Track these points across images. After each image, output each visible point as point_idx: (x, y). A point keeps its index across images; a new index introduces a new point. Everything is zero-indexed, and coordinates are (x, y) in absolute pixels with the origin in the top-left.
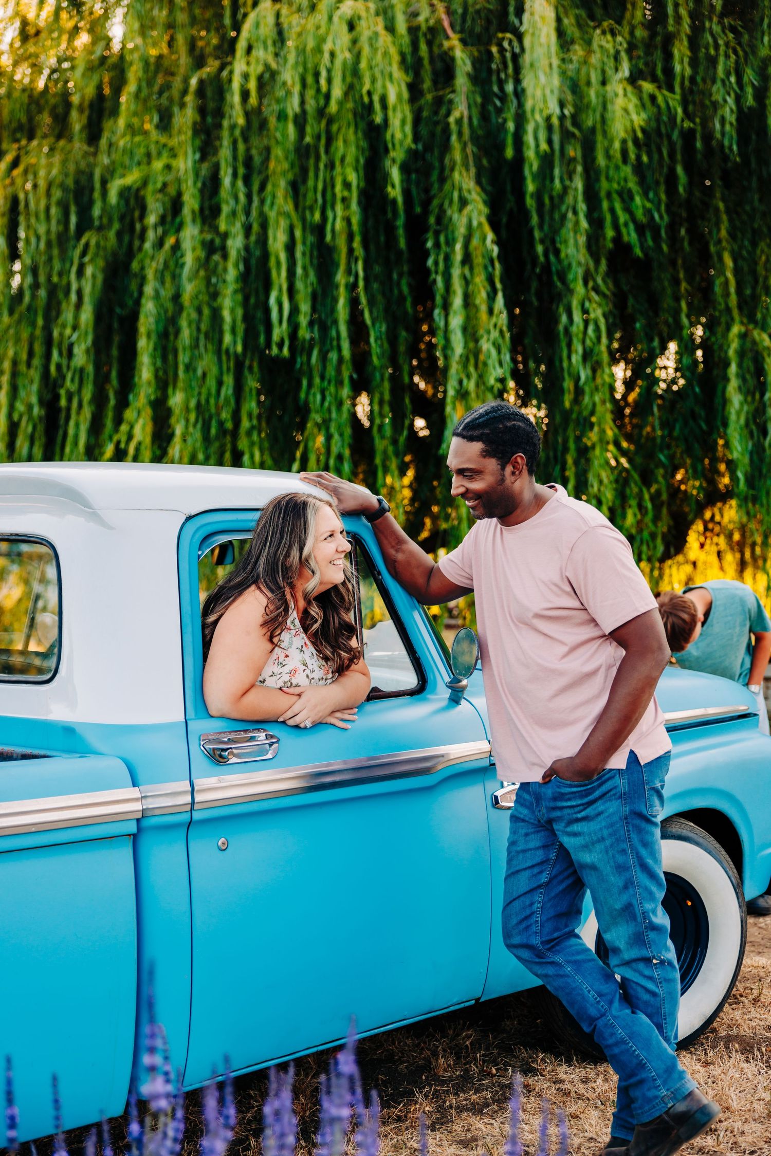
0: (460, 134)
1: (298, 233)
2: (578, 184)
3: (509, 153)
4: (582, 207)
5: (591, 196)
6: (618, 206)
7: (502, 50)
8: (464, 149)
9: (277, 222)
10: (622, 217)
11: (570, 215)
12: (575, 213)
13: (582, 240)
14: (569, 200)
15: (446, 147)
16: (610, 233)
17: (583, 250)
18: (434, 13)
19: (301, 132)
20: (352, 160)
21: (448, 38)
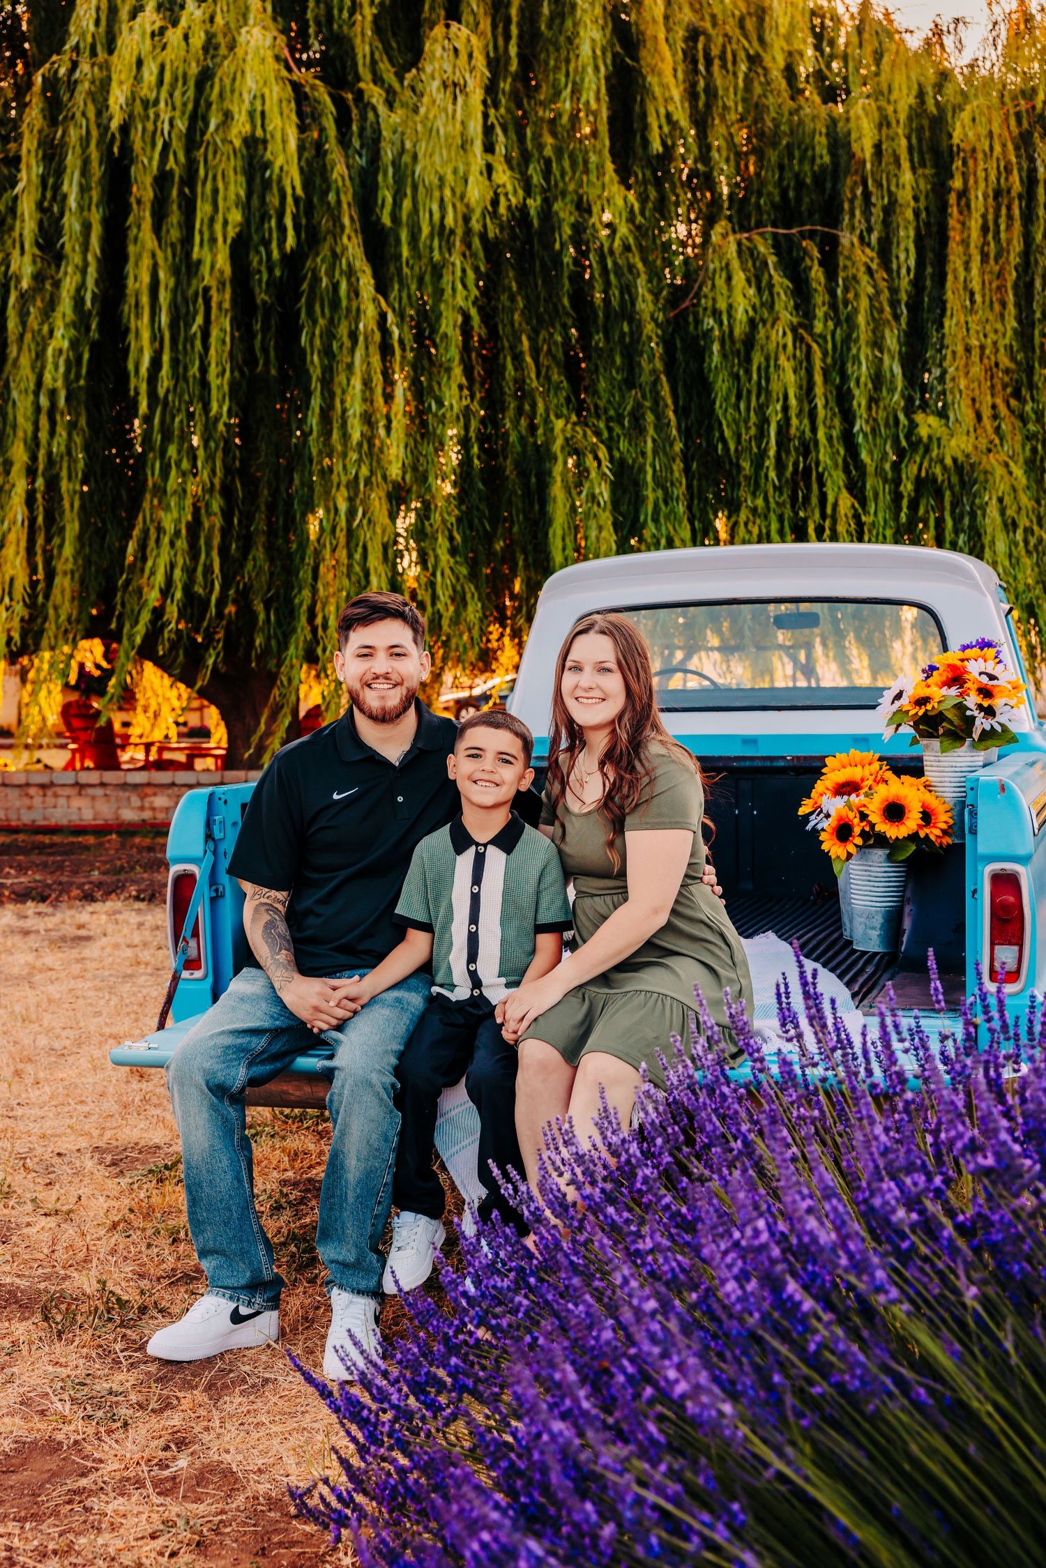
1: (162, 276)
3: (387, 220)
18: (276, 38)
19: (164, 161)
20: (232, 198)
21: (293, 72)
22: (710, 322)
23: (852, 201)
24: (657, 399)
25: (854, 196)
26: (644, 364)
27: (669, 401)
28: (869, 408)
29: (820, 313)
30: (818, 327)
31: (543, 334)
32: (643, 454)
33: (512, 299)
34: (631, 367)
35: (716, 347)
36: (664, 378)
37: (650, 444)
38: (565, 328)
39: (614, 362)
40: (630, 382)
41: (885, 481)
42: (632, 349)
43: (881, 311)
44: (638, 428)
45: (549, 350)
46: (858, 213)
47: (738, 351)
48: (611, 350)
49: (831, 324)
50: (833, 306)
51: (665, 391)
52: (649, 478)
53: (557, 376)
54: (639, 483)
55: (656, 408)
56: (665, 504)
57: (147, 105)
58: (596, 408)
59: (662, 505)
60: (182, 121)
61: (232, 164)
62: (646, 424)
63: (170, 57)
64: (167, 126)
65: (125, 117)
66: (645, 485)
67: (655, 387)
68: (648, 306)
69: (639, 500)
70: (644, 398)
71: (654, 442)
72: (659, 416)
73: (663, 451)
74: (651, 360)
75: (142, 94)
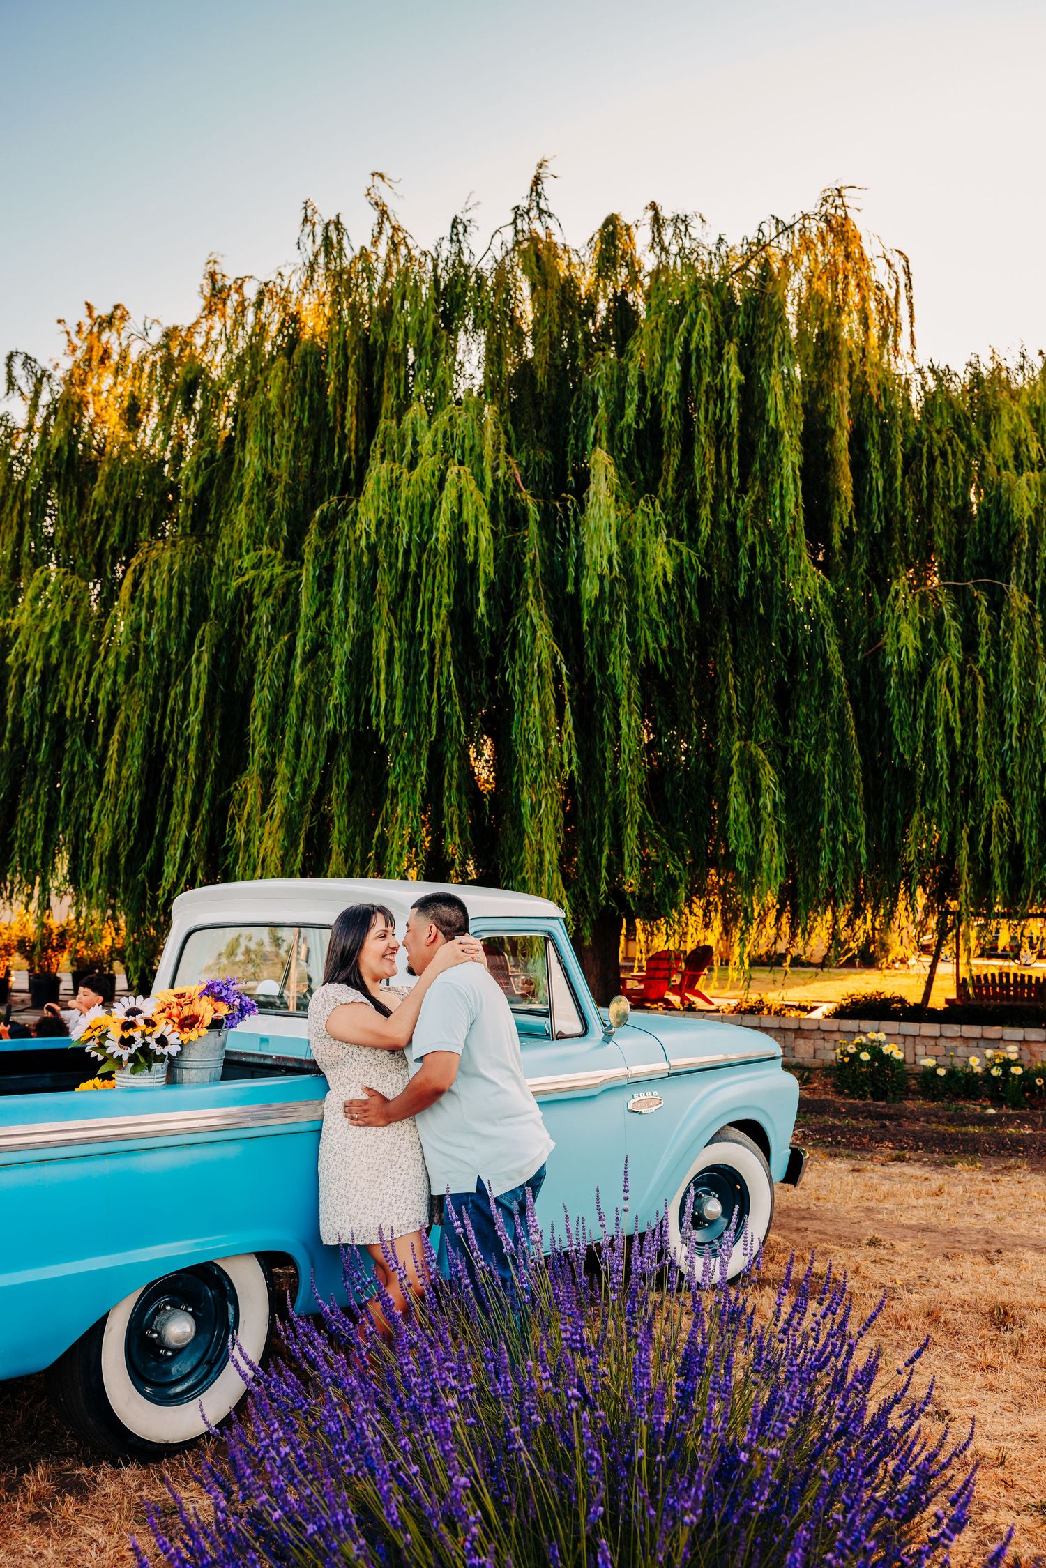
0: (533, 571)
1: (396, 644)
2: (623, 618)
3: (569, 588)
4: (625, 635)
5: (632, 630)
6: (649, 635)
7: (565, 509)
8: (536, 584)
9: (379, 633)
11: (617, 643)
12: (621, 642)
13: (626, 664)
14: (617, 631)
15: (520, 580)
16: (642, 656)
17: (626, 672)
18: (510, 470)
19: (407, 563)
20: (446, 586)
21: (521, 491)
22: (890, 659)
23: (1019, 555)
24: (843, 720)
25: (1021, 552)
26: (835, 694)
27: (852, 724)
28: (1020, 726)
29: (983, 650)
30: (982, 660)
31: (760, 672)
32: (823, 764)
33: (726, 645)
34: (826, 694)
35: (894, 680)
36: (849, 704)
37: (827, 758)
39: (813, 690)
40: (824, 707)
41: (1033, 788)
42: (827, 679)
43: (1035, 647)
44: (821, 745)
45: (764, 684)
46: (1023, 564)
47: (915, 682)
48: (812, 683)
49: (992, 658)
50: (995, 643)
51: (850, 716)
52: (826, 785)
53: (768, 705)
54: (819, 790)
55: (841, 729)
56: (845, 807)
57: (390, 526)
58: (796, 728)
59: (840, 808)
60: (419, 535)
61: (446, 563)
62: (828, 741)
63: (405, 493)
64: (405, 540)
65: (373, 536)
66: (823, 791)
67: (841, 712)
68: (833, 649)
69: (819, 804)
70: (832, 720)
71: (834, 757)
72: (844, 735)
73: (845, 763)
74: (840, 690)
75: (386, 519)
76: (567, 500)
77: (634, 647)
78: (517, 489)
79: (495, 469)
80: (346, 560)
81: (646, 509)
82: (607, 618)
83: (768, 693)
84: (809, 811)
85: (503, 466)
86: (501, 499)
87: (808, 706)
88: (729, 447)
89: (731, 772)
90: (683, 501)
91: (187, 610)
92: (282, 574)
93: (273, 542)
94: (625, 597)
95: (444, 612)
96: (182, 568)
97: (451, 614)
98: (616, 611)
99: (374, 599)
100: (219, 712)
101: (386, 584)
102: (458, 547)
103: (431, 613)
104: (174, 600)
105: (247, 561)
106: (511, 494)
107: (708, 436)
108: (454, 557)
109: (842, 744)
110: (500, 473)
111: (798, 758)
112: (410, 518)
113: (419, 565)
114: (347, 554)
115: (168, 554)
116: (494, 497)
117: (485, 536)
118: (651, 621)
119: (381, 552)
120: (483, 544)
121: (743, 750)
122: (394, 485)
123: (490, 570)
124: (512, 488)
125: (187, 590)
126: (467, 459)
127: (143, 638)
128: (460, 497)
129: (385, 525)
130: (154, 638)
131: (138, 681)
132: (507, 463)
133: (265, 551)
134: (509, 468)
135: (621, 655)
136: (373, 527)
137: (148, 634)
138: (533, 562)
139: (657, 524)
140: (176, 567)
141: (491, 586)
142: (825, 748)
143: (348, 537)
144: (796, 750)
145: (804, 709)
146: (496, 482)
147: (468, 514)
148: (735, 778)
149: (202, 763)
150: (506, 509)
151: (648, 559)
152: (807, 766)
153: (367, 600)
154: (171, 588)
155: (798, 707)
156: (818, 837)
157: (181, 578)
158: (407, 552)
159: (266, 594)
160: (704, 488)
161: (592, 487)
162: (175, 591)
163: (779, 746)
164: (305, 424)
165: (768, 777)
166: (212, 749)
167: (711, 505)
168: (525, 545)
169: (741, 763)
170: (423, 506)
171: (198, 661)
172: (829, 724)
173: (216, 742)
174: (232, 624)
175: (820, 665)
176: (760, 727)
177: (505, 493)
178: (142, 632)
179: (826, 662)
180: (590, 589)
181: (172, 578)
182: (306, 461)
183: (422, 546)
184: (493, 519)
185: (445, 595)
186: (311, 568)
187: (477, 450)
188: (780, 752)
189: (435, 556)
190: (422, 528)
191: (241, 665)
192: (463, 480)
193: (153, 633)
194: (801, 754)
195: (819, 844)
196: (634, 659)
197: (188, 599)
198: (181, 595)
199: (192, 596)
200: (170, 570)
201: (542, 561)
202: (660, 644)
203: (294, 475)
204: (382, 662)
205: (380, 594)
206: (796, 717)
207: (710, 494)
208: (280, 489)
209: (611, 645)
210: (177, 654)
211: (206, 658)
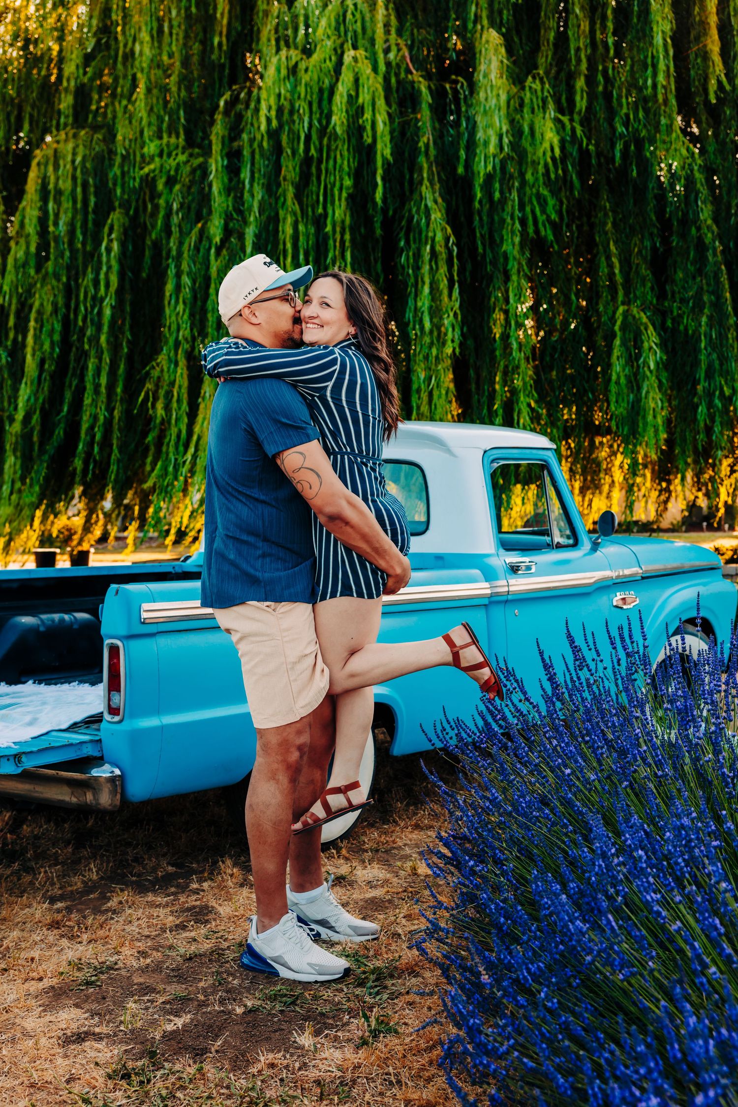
0: (427, 155)
1: (301, 228)
2: (515, 195)
3: (461, 170)
4: (517, 212)
5: (521, 206)
6: (537, 208)
7: (455, 91)
8: (430, 167)
9: (285, 218)
10: (541, 218)
11: (509, 220)
12: (512, 218)
13: (517, 240)
14: (508, 208)
15: (415, 165)
16: (531, 230)
17: (517, 248)
18: (399, 53)
19: (307, 149)
20: (346, 168)
21: (411, 73)
24: (718, 282)
26: (710, 258)
27: (727, 286)
31: (636, 240)
32: (700, 325)
33: (606, 215)
34: (701, 258)
36: (723, 267)
37: (704, 320)
38: (651, 234)
39: (689, 257)
40: (700, 271)
42: (701, 246)
44: (698, 308)
45: (640, 252)
48: (688, 248)
51: (724, 278)
52: (703, 345)
53: (645, 271)
54: (697, 351)
55: (717, 293)
56: (721, 365)
57: (292, 112)
58: (673, 293)
59: (717, 364)
60: (320, 122)
61: (346, 146)
62: (704, 303)
63: (305, 78)
64: (306, 125)
65: (275, 123)
66: (700, 351)
67: (717, 275)
68: (706, 214)
69: (696, 363)
70: (708, 284)
71: (710, 318)
72: (719, 297)
73: (721, 325)
74: (715, 255)
75: (287, 105)
76: (456, 82)
77: (523, 222)
78: (408, 71)
79: (387, 51)
80: (251, 146)
81: (534, 86)
82: (497, 195)
83: (644, 259)
84: (688, 369)
85: (394, 49)
86: (393, 80)
87: (685, 270)
88: (604, 18)
89: (614, 336)
90: (563, 75)
91: (93, 200)
92: (188, 161)
93: (172, 130)
94: (516, 174)
95: (344, 195)
96: (84, 158)
97: (350, 196)
98: (506, 188)
99: (279, 185)
100: (128, 297)
101: (290, 169)
102: (355, 130)
103: (333, 195)
104: (79, 190)
105: (151, 148)
106: (403, 75)
107: (582, 8)
108: (353, 141)
109: (718, 305)
110: (391, 56)
111: (677, 321)
112: (310, 104)
113: (320, 150)
114: (252, 141)
115: (70, 146)
116: (386, 79)
117: (381, 119)
118: (539, 196)
119: (284, 139)
120: (380, 126)
121: (626, 314)
122: (293, 71)
123: (388, 152)
124: (402, 70)
125: (91, 181)
126: (360, 42)
127: (51, 229)
128: (357, 80)
129: (286, 112)
130: (62, 228)
131: (50, 270)
132: (397, 45)
133: (165, 139)
134: (399, 50)
135: (513, 232)
136: (273, 113)
137: (56, 224)
138: (427, 146)
139: (544, 101)
140: (79, 159)
141: (388, 167)
142: (701, 311)
143: (252, 124)
144: (675, 313)
145: (680, 275)
146: (388, 64)
147: (364, 97)
148: (617, 342)
149: (115, 347)
150: (397, 91)
151: (538, 135)
152: (686, 329)
153: (272, 185)
154: (74, 178)
155: (675, 272)
156: (695, 394)
157: (85, 171)
158: (308, 138)
159: (171, 182)
160: (579, 61)
161: (482, 67)
162: (79, 181)
163: (659, 310)
164: (194, 10)
165: (651, 338)
166: (123, 333)
167: (586, 77)
168: (418, 128)
169: (623, 328)
170: (321, 90)
171: (109, 250)
172: (705, 287)
173: (127, 326)
174: (136, 211)
175: (693, 231)
176: (638, 293)
177: (397, 75)
178: (51, 223)
179: (699, 229)
180: (482, 168)
181: (75, 169)
182: (196, 47)
183: (322, 132)
184: (388, 103)
185: (346, 178)
186: (219, 159)
187: (369, 33)
188: (660, 316)
189: (335, 140)
190: (321, 114)
191: (147, 253)
192: (360, 65)
193: (61, 223)
194: (680, 316)
195: (696, 400)
196: (524, 233)
197: (92, 189)
198: (85, 185)
199: (95, 186)
200: (73, 161)
201: (435, 143)
202: (548, 217)
203: (186, 63)
204: (289, 246)
205: (285, 179)
206: (673, 281)
207: (584, 66)
208: (174, 78)
209: (503, 221)
210: (84, 244)
211: (115, 246)
